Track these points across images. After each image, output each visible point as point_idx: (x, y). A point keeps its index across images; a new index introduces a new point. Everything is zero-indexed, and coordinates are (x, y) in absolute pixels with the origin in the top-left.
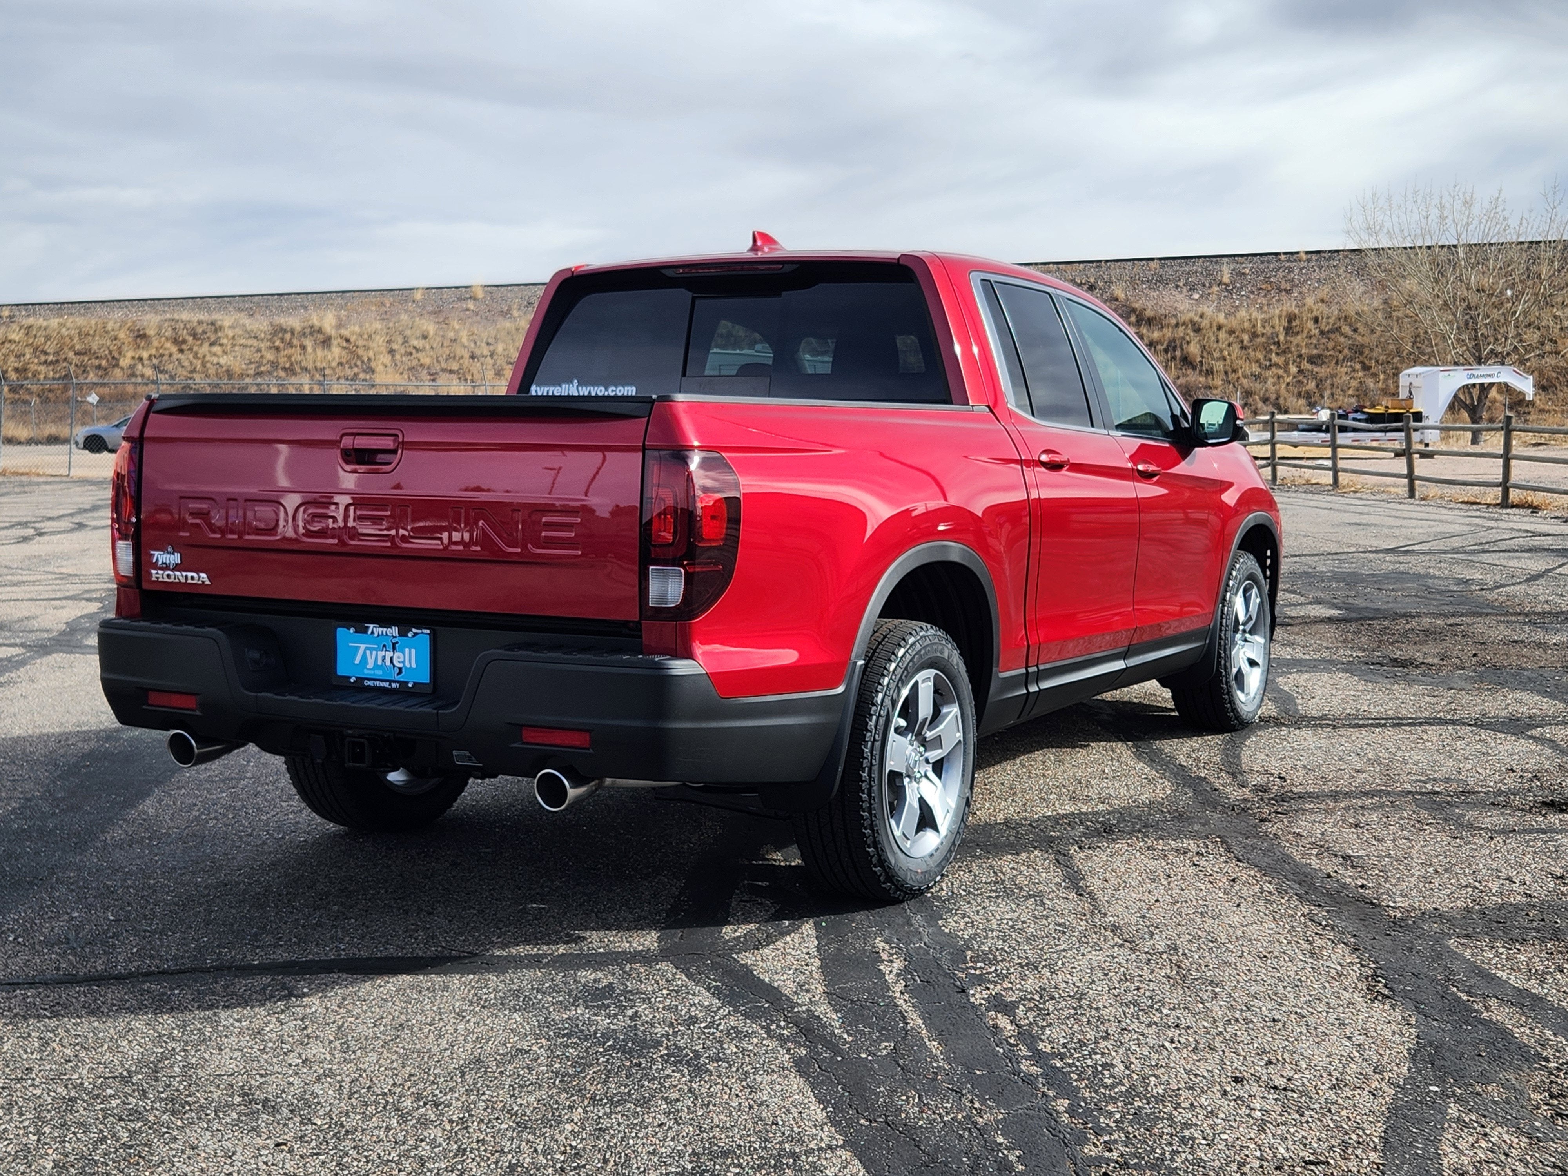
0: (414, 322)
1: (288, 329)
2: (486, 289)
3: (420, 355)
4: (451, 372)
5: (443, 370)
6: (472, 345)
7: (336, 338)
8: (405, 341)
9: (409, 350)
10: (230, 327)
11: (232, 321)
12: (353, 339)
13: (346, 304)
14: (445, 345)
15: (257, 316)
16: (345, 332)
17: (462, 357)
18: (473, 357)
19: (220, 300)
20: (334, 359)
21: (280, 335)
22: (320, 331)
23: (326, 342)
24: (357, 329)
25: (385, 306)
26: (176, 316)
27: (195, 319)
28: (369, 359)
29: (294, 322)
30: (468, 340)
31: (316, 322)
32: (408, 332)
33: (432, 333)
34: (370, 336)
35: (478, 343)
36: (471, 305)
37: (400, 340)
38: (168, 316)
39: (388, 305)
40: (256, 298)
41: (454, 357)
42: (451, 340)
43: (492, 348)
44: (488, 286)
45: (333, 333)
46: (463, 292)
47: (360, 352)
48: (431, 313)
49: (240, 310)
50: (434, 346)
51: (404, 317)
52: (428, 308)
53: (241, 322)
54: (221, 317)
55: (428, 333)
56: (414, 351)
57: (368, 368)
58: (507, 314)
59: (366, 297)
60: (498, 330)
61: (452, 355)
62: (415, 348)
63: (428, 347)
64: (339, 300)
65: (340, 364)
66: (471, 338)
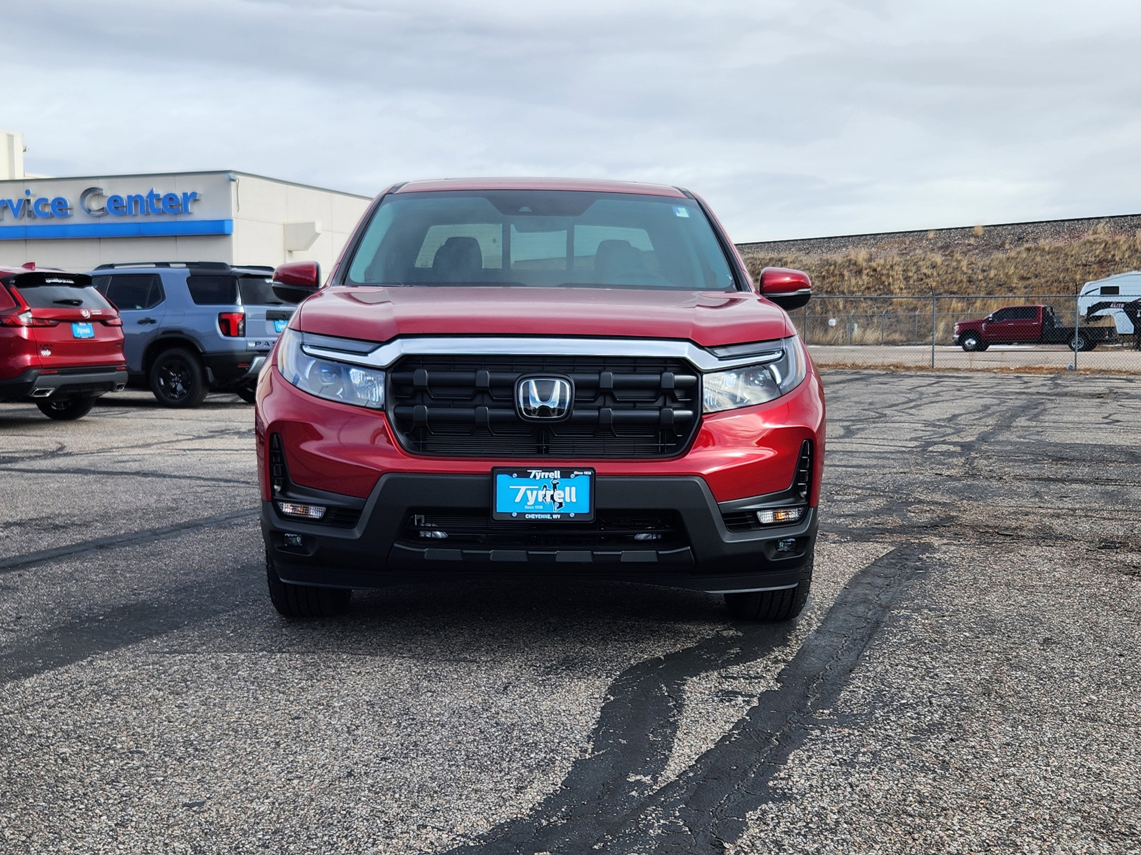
0: (926, 255)
1: (832, 263)
2: (986, 228)
3: (928, 281)
4: (952, 293)
5: (946, 292)
6: (970, 272)
7: (866, 269)
8: (918, 270)
9: (920, 277)
10: (791, 262)
11: (794, 257)
12: (879, 269)
13: (876, 243)
14: (949, 272)
15: (811, 254)
16: (874, 264)
17: (961, 281)
18: (970, 281)
19: (787, 243)
20: (863, 285)
21: (827, 267)
22: (855, 264)
23: (859, 272)
24: (882, 262)
25: (905, 244)
26: (755, 256)
27: (768, 257)
28: (889, 284)
29: (838, 257)
30: (967, 267)
31: (852, 257)
32: (921, 263)
33: (939, 263)
34: (892, 266)
35: (975, 271)
36: (972, 241)
37: (914, 269)
38: (750, 255)
39: (907, 243)
40: (812, 241)
41: (956, 281)
42: (953, 269)
43: (985, 274)
44: (987, 226)
45: (864, 264)
46: (966, 231)
47: (884, 278)
48: (941, 248)
49: (800, 250)
50: (940, 273)
51: (918, 252)
52: (938, 245)
53: (800, 259)
54: (786, 256)
55: (937, 263)
56: (924, 277)
57: (888, 290)
58: (1000, 247)
59: (892, 238)
60: (992, 260)
61: (953, 280)
62: (925, 274)
63: (935, 274)
64: (872, 241)
65: (868, 288)
66: (970, 266)
